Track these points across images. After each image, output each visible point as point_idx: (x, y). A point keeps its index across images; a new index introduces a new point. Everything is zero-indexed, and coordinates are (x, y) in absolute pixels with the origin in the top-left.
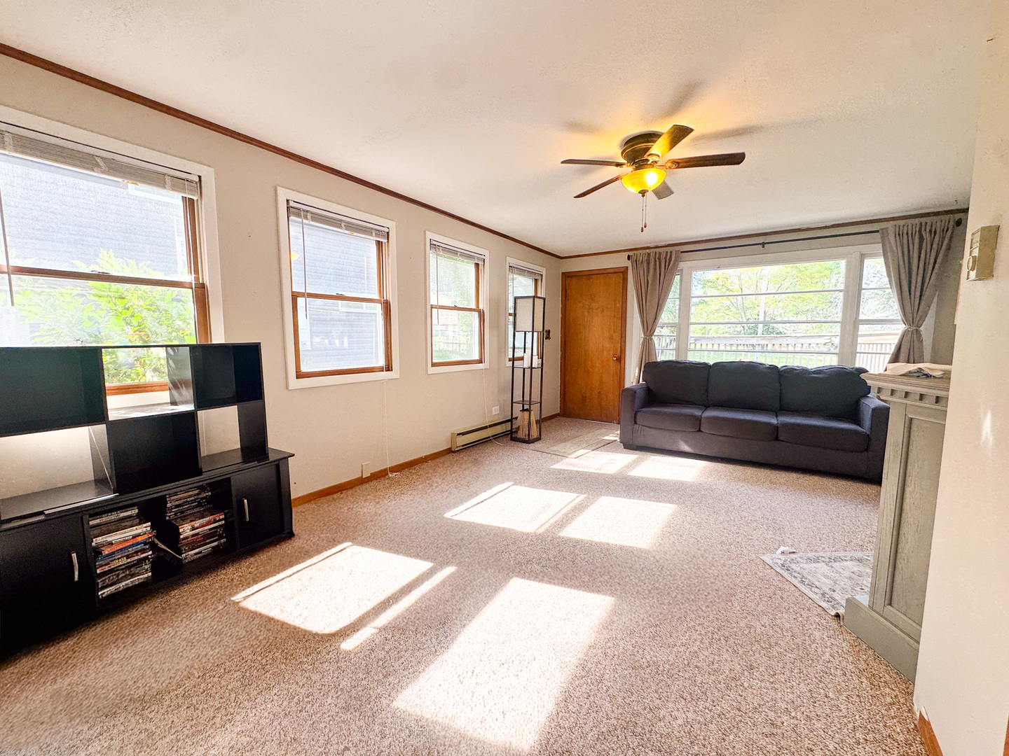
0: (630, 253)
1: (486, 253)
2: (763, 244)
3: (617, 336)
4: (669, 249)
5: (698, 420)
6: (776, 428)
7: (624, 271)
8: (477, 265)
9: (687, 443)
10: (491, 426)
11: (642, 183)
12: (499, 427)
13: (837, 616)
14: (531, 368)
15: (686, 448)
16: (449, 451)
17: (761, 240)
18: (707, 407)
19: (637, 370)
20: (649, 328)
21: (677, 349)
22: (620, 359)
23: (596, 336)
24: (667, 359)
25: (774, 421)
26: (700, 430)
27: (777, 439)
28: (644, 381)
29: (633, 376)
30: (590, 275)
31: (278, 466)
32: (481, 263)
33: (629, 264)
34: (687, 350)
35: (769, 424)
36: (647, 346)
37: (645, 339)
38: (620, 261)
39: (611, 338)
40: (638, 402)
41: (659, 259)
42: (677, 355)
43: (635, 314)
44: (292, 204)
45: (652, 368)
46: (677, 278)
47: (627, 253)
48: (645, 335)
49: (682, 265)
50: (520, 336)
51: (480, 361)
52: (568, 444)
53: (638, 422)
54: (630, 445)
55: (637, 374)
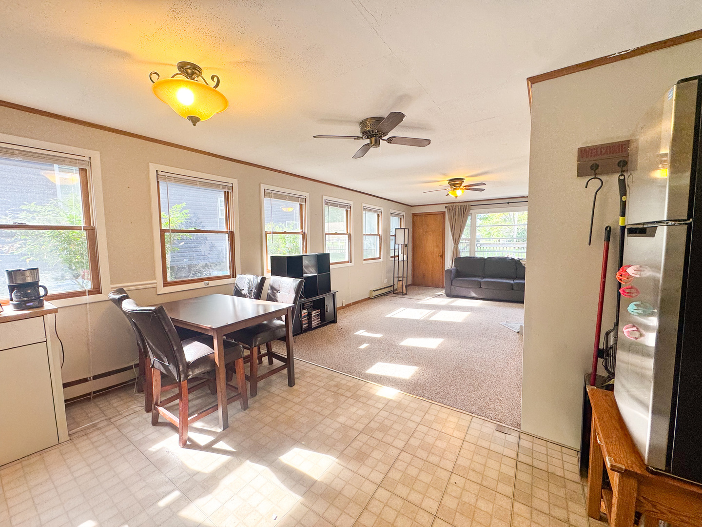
0: (447, 205)
1: (382, 209)
2: (508, 203)
3: (441, 245)
4: (465, 204)
5: (480, 282)
6: (512, 285)
7: (443, 214)
8: (378, 214)
9: (475, 293)
10: (385, 288)
11: (455, 194)
12: (387, 288)
13: (518, 332)
14: (404, 261)
15: (474, 295)
16: (369, 298)
17: (507, 201)
18: (484, 277)
19: (451, 261)
20: (456, 241)
21: (470, 251)
22: (442, 256)
23: (430, 245)
24: (465, 256)
25: (512, 282)
26: (480, 287)
27: (513, 289)
28: (454, 266)
29: (449, 264)
30: (426, 215)
31: (334, 295)
32: (380, 214)
33: (446, 210)
34: (475, 252)
35: (510, 283)
36: (456, 250)
37: (454, 246)
38: (442, 209)
39: (437, 246)
40: (453, 276)
41: (461, 208)
42: (470, 254)
43: (449, 234)
44: (326, 201)
45: (458, 260)
46: (470, 217)
47: (446, 205)
48: (454, 244)
49: (471, 211)
50: (397, 246)
51: (380, 258)
52: (421, 296)
53: (453, 284)
54: (449, 295)
55: (451, 264)
